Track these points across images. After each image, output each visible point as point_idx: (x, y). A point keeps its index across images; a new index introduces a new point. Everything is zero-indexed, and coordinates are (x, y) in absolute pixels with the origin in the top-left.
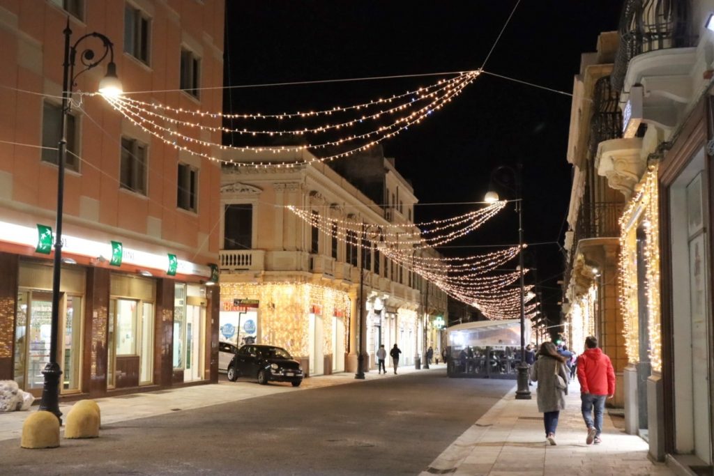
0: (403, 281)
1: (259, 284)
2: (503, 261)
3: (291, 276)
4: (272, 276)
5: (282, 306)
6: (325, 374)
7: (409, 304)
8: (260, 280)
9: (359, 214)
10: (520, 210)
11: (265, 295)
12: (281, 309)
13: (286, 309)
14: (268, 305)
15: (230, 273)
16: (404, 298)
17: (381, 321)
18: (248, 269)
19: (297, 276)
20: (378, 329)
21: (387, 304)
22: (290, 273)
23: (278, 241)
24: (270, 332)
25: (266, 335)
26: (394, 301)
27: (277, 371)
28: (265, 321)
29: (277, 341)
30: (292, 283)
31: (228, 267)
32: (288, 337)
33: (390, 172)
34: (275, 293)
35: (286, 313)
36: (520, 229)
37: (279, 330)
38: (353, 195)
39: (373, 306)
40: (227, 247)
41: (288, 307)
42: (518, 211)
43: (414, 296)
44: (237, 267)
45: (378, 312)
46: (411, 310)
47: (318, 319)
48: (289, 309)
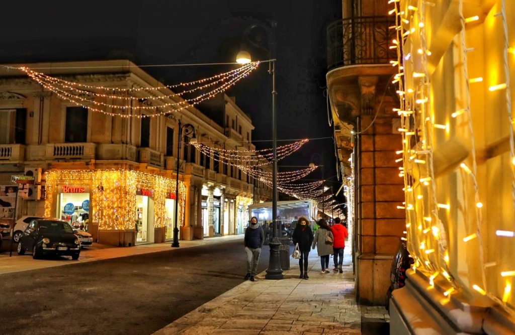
0: (242, 178)
1: (91, 171)
2: (290, 152)
3: (116, 164)
4: (102, 164)
5: (109, 188)
6: (156, 242)
7: (245, 193)
8: (91, 167)
9: (198, 126)
10: (273, 70)
11: (95, 179)
12: (108, 191)
13: (112, 191)
14: (98, 187)
15: (66, 162)
16: (240, 189)
17: (220, 204)
18: (80, 159)
19: (122, 164)
20: (218, 209)
21: (226, 192)
22: (116, 161)
23: (107, 136)
24: (99, 210)
25: (96, 213)
26: (232, 190)
27: (48, 245)
28: (95, 201)
29: (105, 217)
30: (117, 170)
31: (65, 156)
32: (113, 214)
33: (228, 103)
34: (104, 178)
35: (112, 194)
36: (273, 91)
37: (107, 208)
38: (193, 114)
39: (212, 193)
40: (67, 140)
41: (114, 189)
42: (272, 73)
43: (249, 188)
44: (72, 156)
45: (218, 198)
46: (249, 197)
47: (151, 200)
48: (115, 192)
